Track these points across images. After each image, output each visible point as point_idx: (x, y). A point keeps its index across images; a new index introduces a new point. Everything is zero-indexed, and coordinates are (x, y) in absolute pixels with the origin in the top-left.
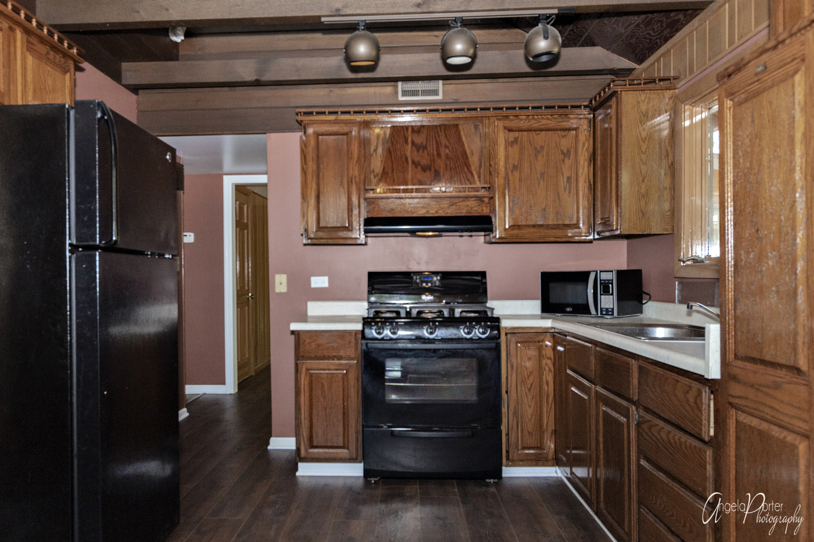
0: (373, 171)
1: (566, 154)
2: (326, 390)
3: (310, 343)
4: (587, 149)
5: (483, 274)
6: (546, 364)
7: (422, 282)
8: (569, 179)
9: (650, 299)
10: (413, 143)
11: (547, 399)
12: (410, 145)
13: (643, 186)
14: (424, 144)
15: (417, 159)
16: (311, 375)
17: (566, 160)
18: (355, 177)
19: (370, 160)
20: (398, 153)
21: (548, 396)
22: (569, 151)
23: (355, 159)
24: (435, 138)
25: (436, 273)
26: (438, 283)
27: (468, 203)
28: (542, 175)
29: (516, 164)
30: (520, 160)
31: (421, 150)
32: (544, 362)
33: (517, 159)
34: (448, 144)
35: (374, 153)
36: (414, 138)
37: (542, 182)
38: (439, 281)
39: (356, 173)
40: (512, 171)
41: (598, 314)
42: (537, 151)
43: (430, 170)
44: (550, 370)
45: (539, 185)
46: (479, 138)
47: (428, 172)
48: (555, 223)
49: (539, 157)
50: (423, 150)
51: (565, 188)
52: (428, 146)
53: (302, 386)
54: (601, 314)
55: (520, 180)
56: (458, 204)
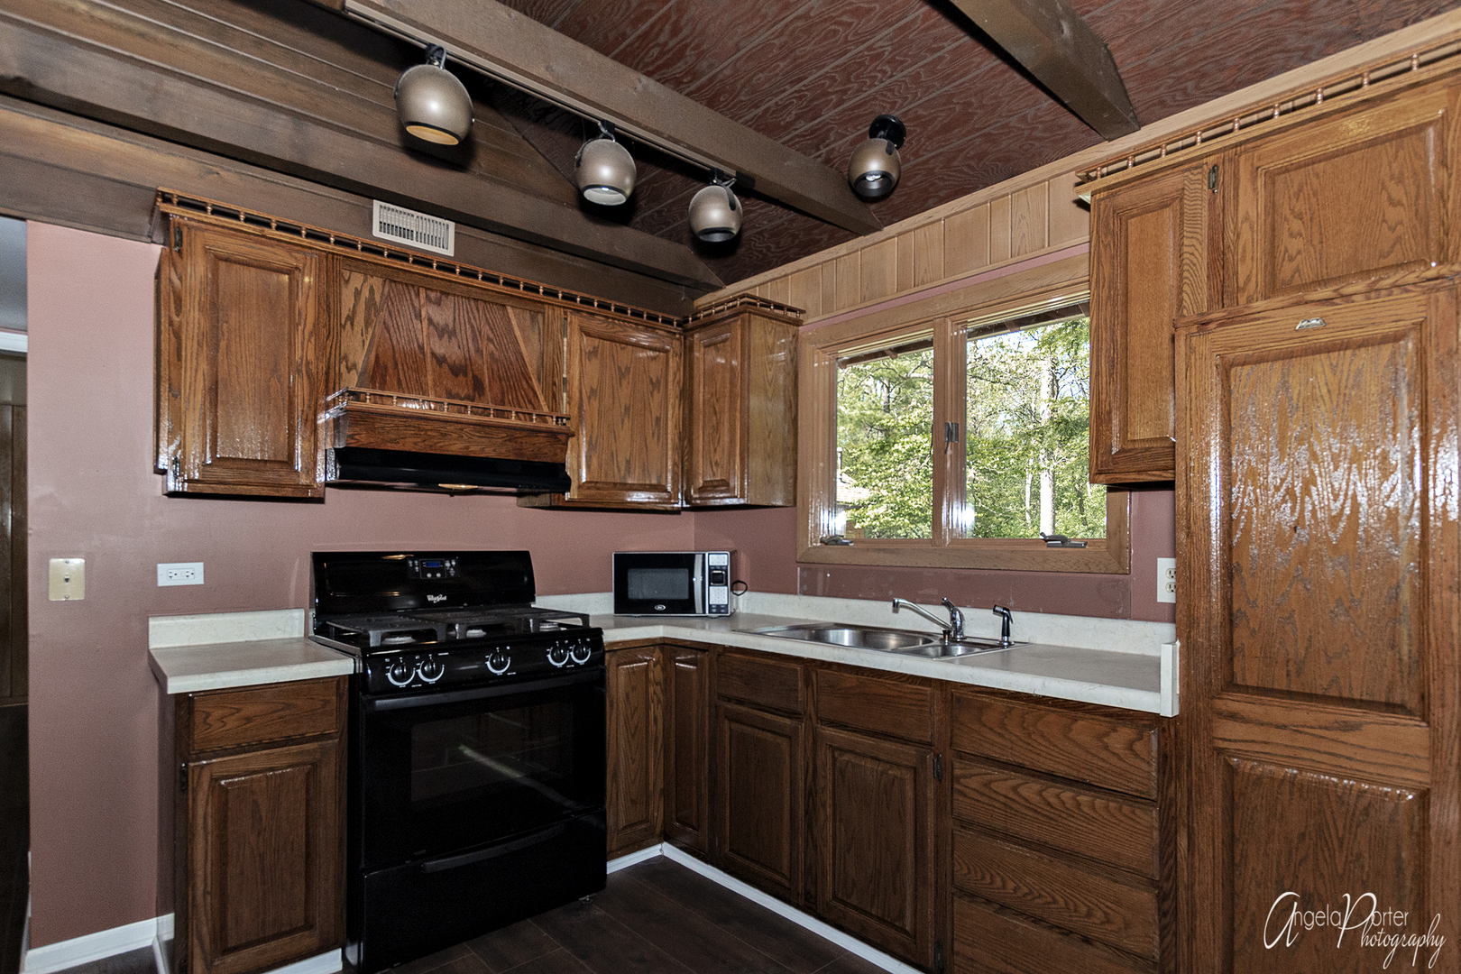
0: (346, 358)
1: (655, 385)
2: (264, 815)
3: (221, 719)
4: (678, 383)
5: (524, 557)
6: (655, 693)
7: (425, 571)
8: (658, 419)
9: (746, 590)
10: (430, 321)
11: (656, 744)
12: (425, 323)
13: (769, 443)
14: (451, 326)
15: (440, 351)
16: (224, 790)
17: (655, 393)
18: (308, 364)
19: (339, 335)
20: (404, 333)
21: (656, 739)
22: (658, 382)
23: (309, 326)
24: (469, 322)
25: (449, 555)
26: (452, 572)
27: (535, 440)
28: (627, 409)
29: (595, 387)
30: (601, 382)
31: (446, 336)
32: (651, 689)
33: (596, 381)
34: (491, 336)
35: (349, 323)
36: (430, 312)
37: (626, 421)
38: (454, 568)
39: (311, 356)
40: (589, 398)
41: (704, 612)
42: (623, 374)
43: (466, 375)
44: (659, 702)
45: (623, 423)
46: (537, 336)
47: (461, 378)
48: (641, 482)
49: (624, 383)
50: (450, 338)
51: (653, 434)
52: (458, 331)
53: (200, 821)
54: (710, 612)
55: (599, 412)
56: (520, 440)
